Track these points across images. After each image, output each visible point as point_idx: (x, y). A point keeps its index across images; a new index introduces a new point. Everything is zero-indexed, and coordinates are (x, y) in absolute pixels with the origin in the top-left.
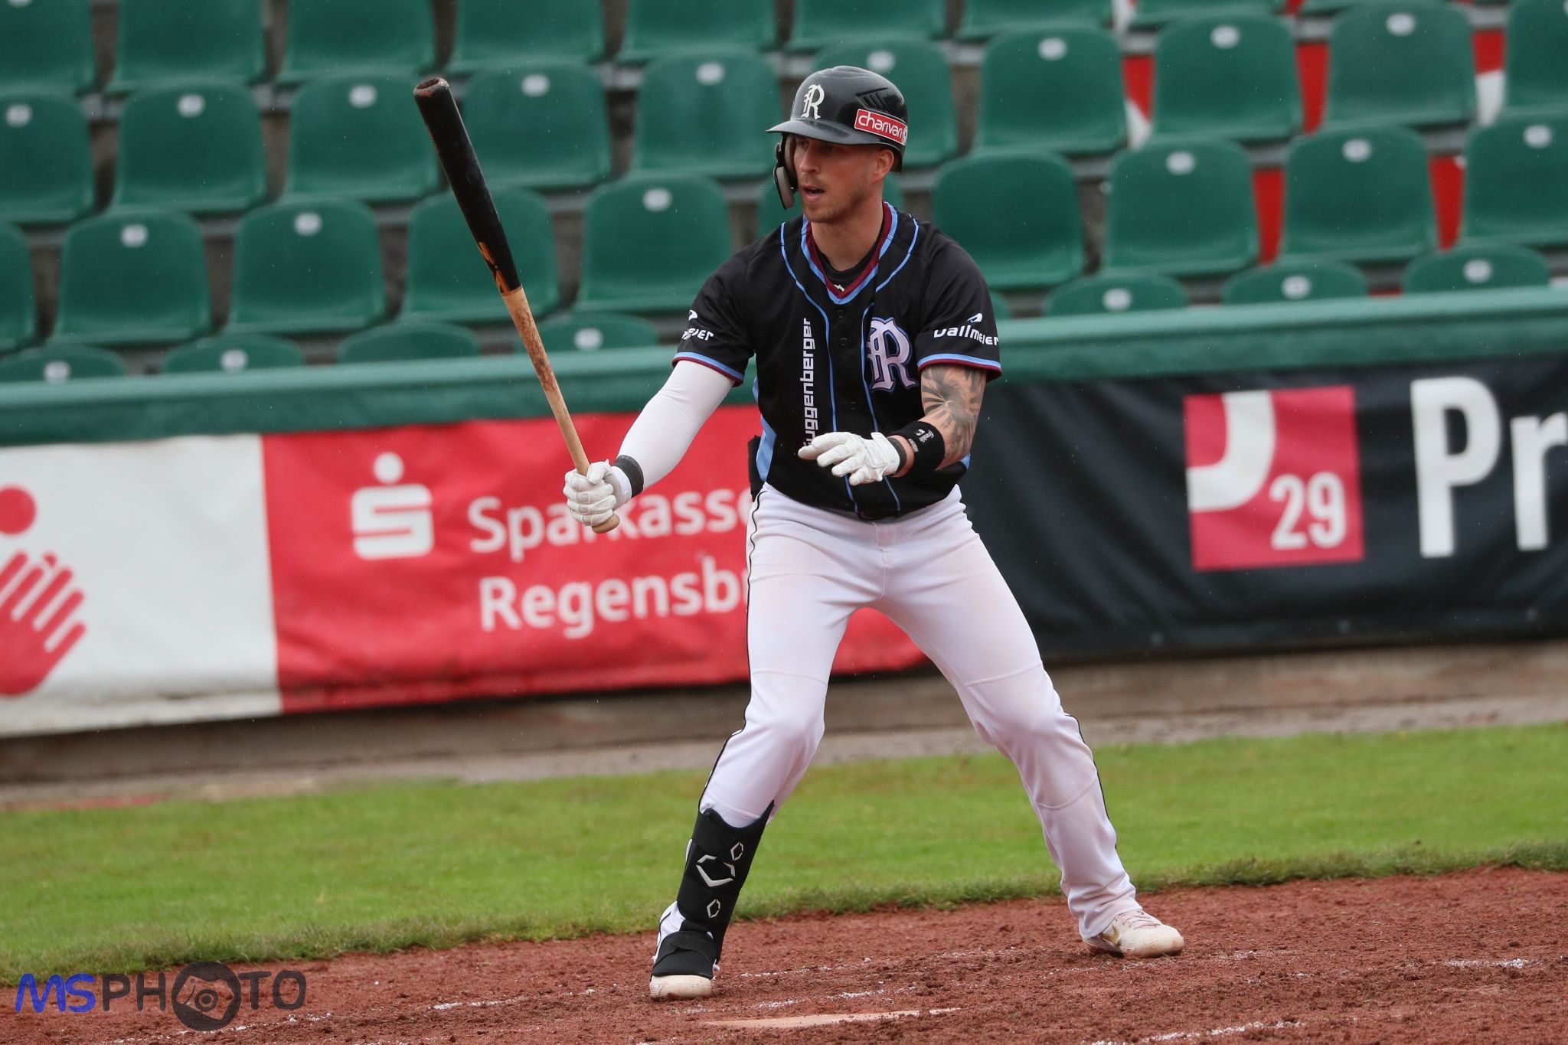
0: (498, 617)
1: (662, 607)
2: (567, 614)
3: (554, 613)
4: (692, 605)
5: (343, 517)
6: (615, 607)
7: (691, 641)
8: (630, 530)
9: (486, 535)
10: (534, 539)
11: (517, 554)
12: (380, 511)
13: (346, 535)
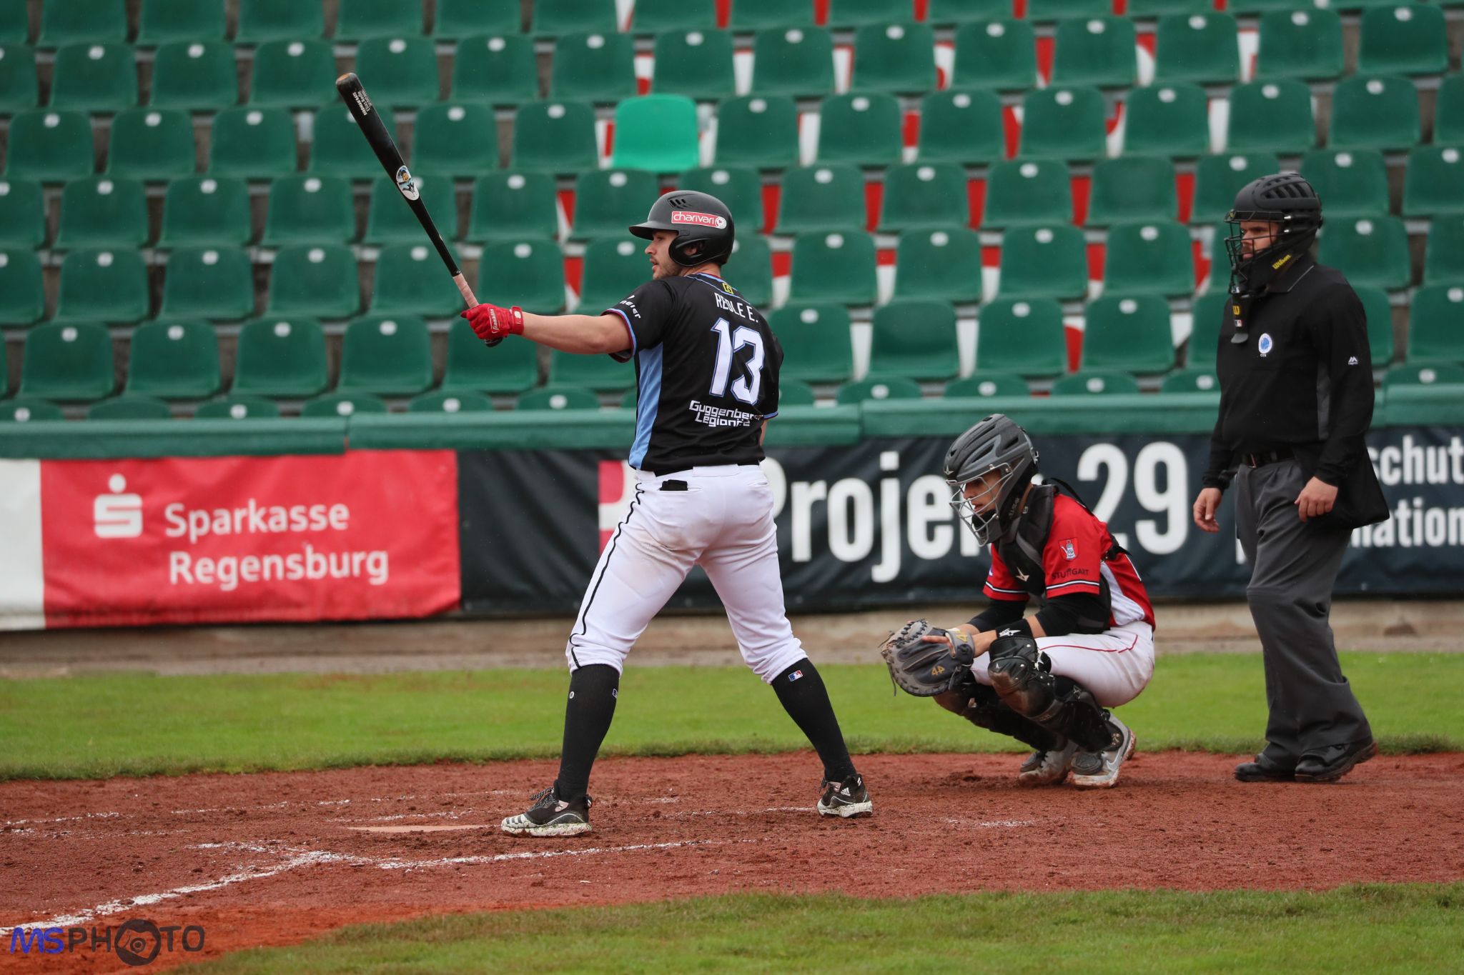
0: (180, 576)
1: (280, 574)
2: (222, 575)
3: (215, 576)
4: (298, 574)
5: (90, 510)
6: (251, 573)
7: (297, 595)
8: (263, 527)
9: (175, 526)
10: (204, 530)
11: (193, 538)
12: (111, 509)
13: (90, 523)
